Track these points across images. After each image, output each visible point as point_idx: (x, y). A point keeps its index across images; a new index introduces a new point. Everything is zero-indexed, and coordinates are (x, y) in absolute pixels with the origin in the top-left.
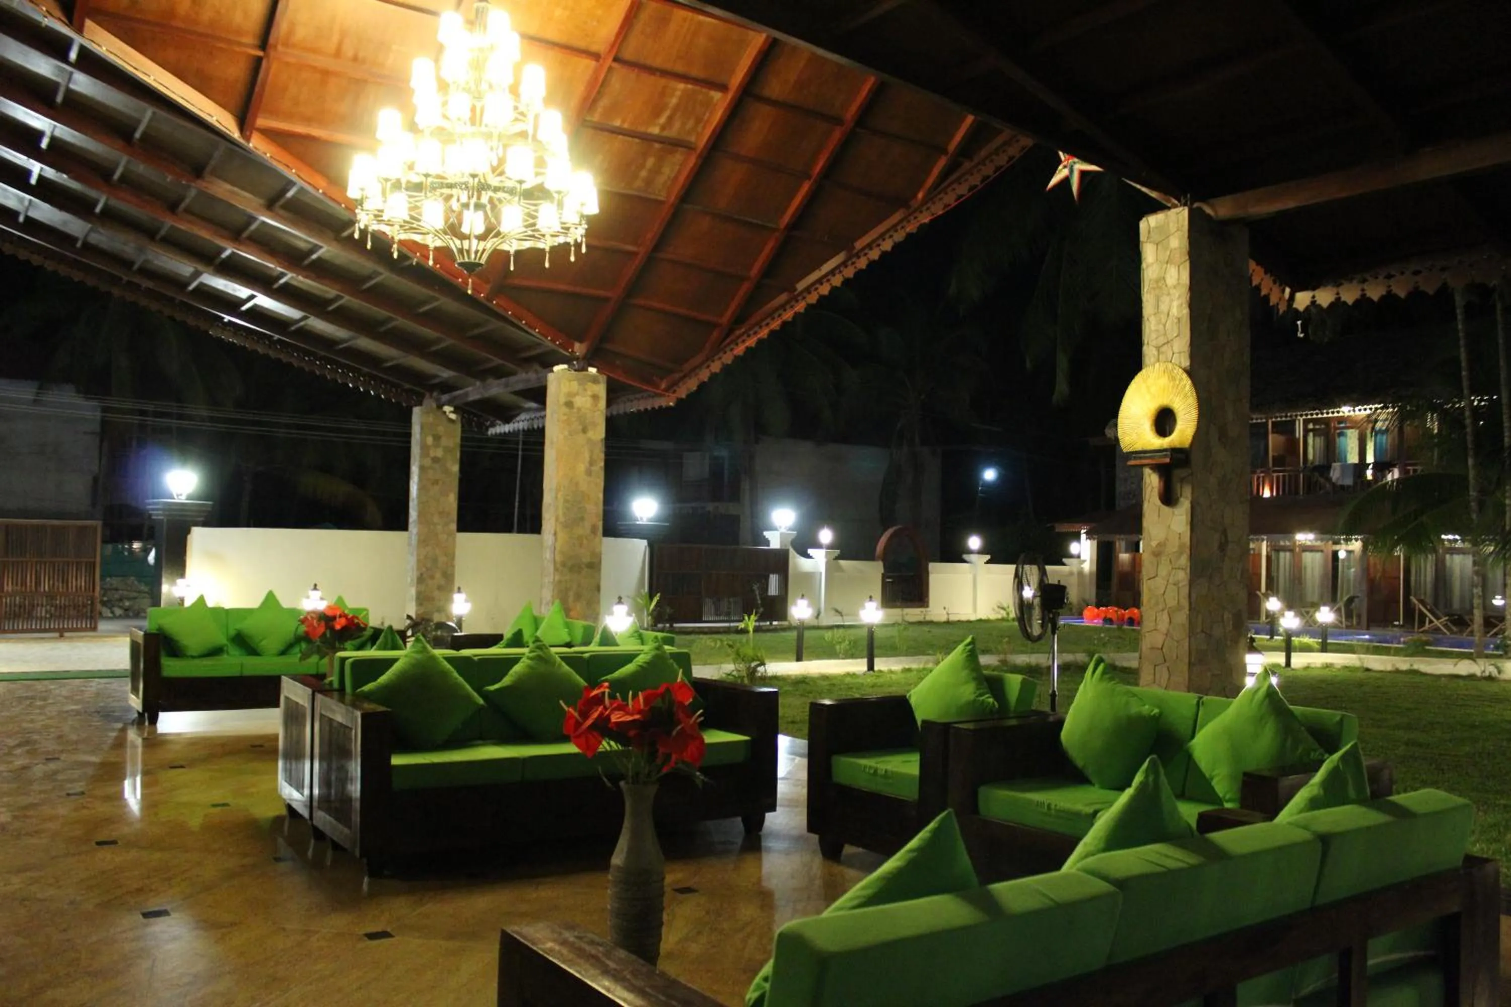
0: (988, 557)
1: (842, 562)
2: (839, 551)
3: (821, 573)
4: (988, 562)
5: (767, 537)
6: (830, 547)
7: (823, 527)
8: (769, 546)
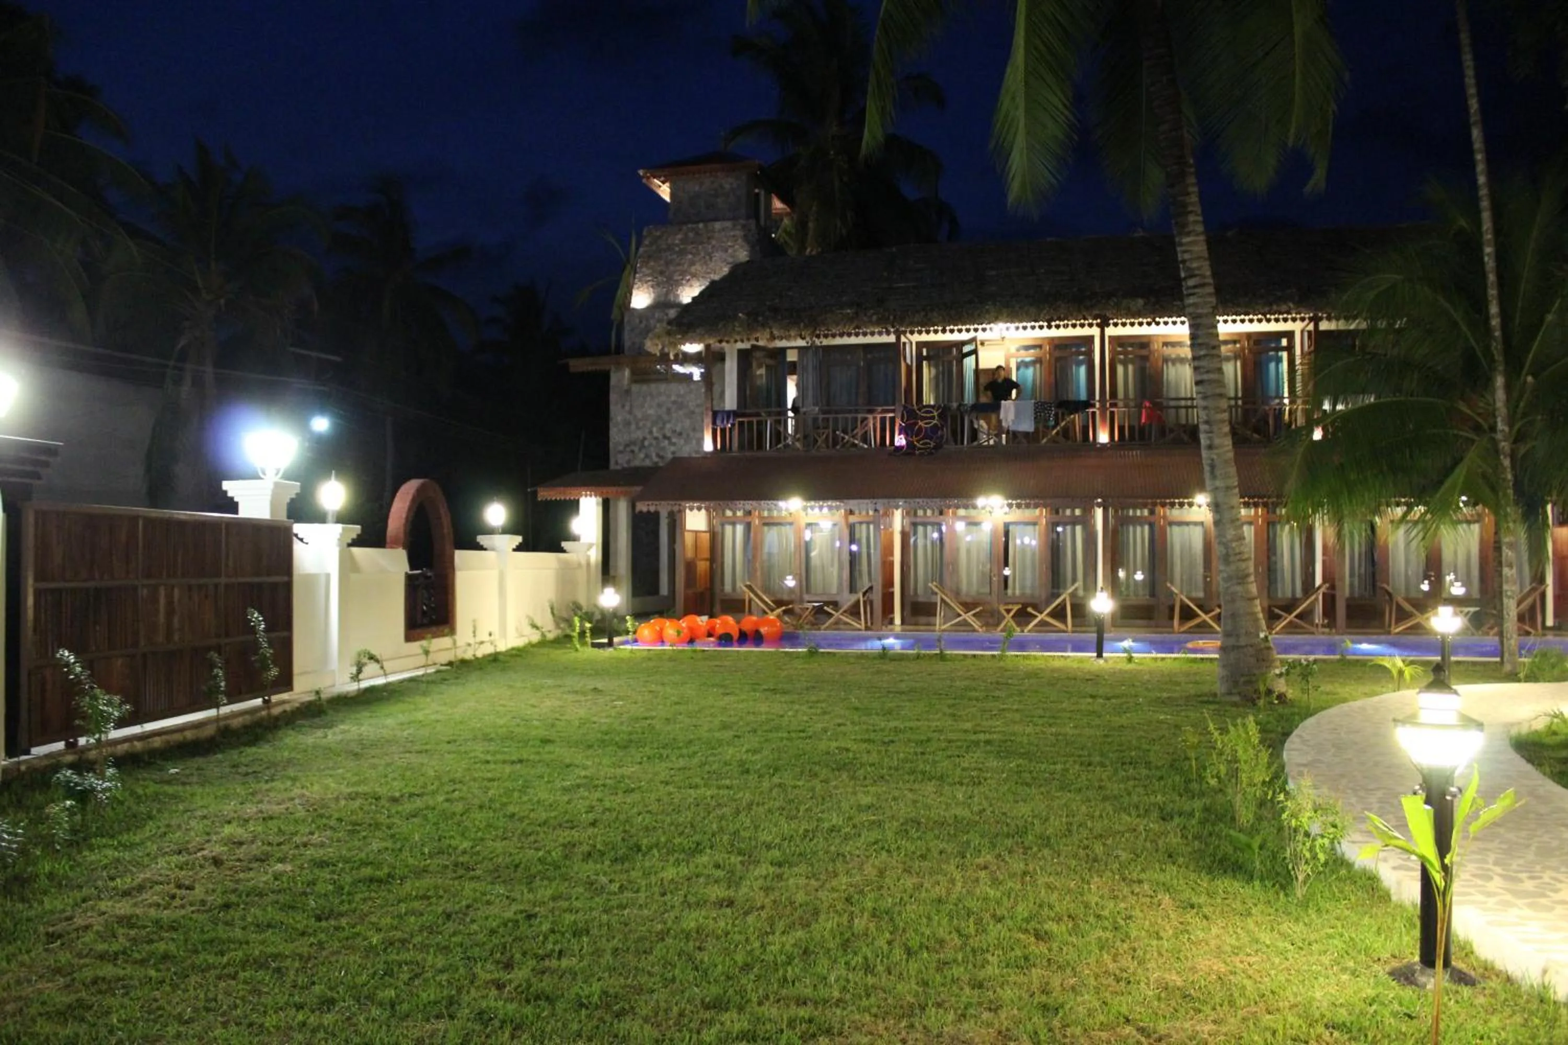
0: (518, 539)
1: (355, 550)
2: (359, 527)
3: (328, 576)
4: (519, 549)
5: (230, 494)
6: (341, 519)
7: (328, 477)
8: (236, 512)
